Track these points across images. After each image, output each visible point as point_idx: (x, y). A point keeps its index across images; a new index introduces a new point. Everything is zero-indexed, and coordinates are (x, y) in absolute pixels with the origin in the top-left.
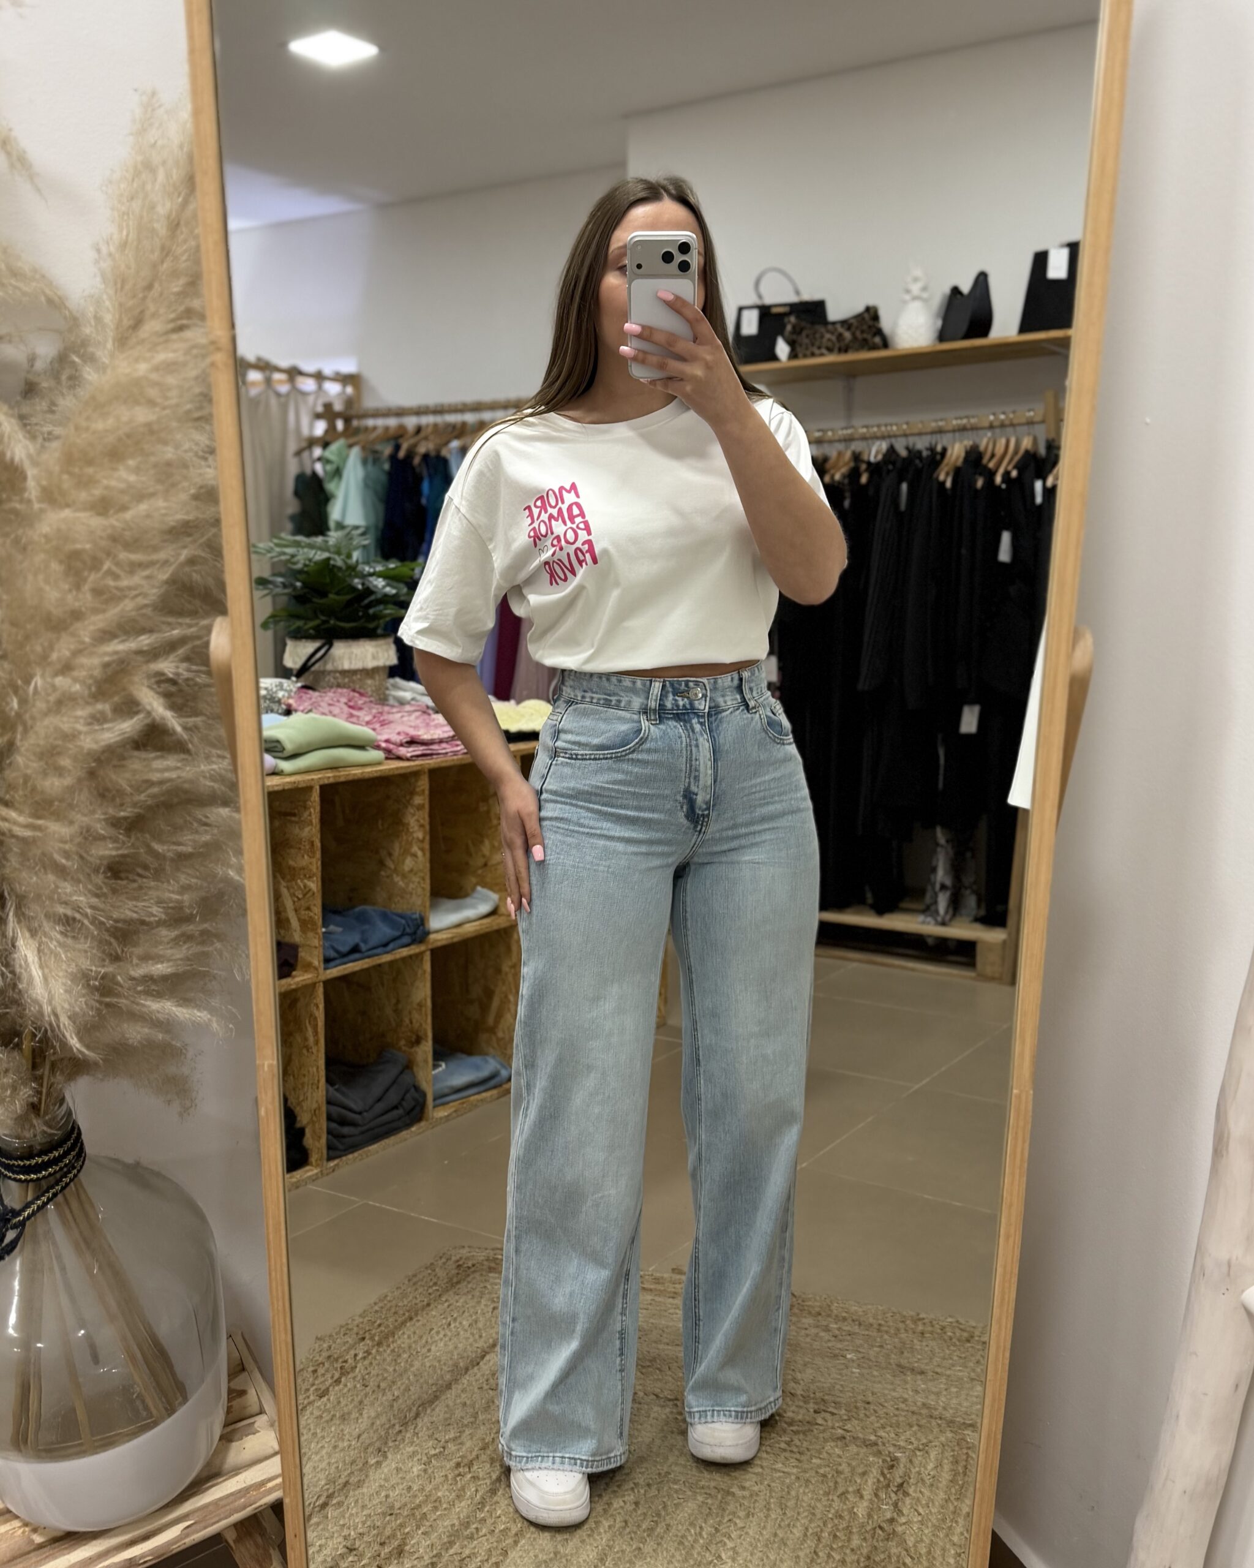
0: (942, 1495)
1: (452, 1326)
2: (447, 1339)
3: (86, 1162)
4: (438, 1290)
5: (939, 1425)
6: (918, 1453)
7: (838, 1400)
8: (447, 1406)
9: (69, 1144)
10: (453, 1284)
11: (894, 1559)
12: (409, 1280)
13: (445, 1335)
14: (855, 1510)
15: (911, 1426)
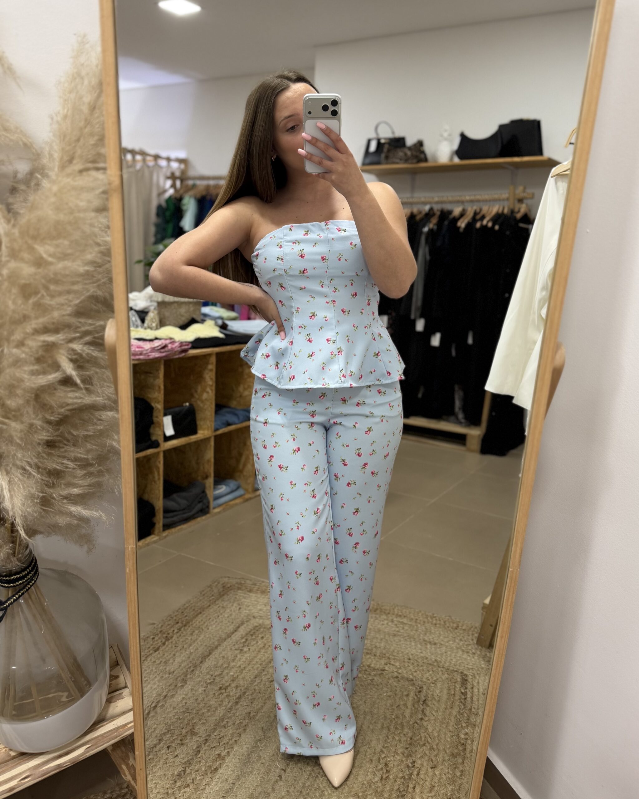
0: (443, 706)
1: (220, 617)
2: (217, 623)
3: (39, 576)
4: (213, 599)
5: (442, 671)
6: (432, 685)
7: (396, 658)
8: (216, 658)
9: (30, 568)
10: (221, 595)
11: (423, 739)
12: (201, 593)
13: (216, 622)
14: (405, 714)
15: (429, 671)
